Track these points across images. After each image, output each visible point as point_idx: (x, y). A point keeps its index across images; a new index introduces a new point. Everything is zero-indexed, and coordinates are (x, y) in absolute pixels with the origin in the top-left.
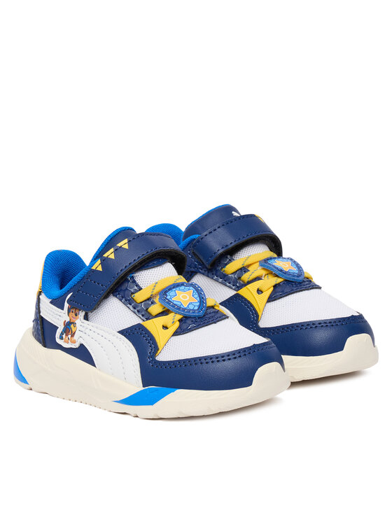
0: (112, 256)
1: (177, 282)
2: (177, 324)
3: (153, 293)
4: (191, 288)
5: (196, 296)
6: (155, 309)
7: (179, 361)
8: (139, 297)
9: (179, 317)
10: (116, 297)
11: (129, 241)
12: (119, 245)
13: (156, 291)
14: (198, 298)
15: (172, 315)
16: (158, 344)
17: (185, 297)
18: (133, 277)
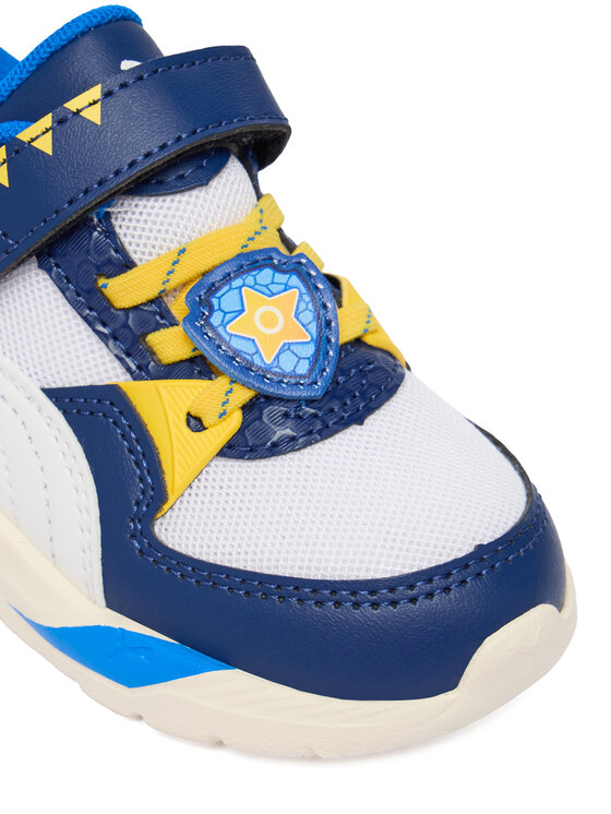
0: (45, 145)
1: (253, 246)
2: (235, 421)
3: (169, 286)
4: (295, 280)
5: (308, 316)
6: (170, 344)
7: (231, 572)
8: (123, 291)
9: (243, 395)
10: (49, 271)
11: (107, 94)
12: (72, 105)
13: (175, 280)
14: (313, 328)
15: (221, 383)
16: (168, 478)
17: (269, 320)
18: (108, 215)
